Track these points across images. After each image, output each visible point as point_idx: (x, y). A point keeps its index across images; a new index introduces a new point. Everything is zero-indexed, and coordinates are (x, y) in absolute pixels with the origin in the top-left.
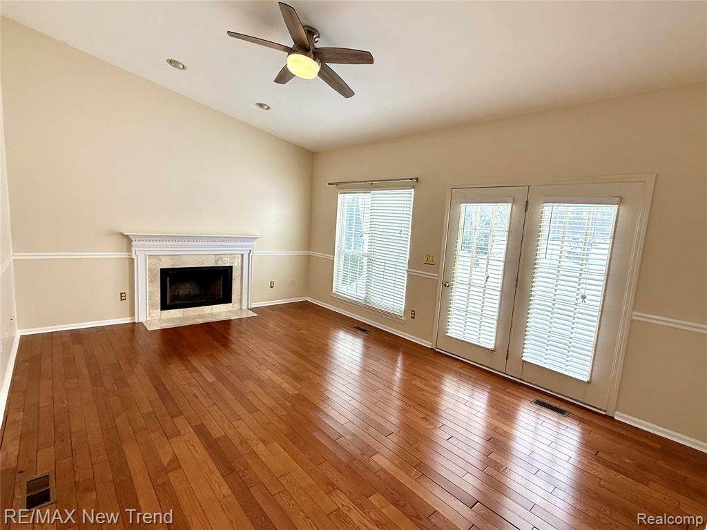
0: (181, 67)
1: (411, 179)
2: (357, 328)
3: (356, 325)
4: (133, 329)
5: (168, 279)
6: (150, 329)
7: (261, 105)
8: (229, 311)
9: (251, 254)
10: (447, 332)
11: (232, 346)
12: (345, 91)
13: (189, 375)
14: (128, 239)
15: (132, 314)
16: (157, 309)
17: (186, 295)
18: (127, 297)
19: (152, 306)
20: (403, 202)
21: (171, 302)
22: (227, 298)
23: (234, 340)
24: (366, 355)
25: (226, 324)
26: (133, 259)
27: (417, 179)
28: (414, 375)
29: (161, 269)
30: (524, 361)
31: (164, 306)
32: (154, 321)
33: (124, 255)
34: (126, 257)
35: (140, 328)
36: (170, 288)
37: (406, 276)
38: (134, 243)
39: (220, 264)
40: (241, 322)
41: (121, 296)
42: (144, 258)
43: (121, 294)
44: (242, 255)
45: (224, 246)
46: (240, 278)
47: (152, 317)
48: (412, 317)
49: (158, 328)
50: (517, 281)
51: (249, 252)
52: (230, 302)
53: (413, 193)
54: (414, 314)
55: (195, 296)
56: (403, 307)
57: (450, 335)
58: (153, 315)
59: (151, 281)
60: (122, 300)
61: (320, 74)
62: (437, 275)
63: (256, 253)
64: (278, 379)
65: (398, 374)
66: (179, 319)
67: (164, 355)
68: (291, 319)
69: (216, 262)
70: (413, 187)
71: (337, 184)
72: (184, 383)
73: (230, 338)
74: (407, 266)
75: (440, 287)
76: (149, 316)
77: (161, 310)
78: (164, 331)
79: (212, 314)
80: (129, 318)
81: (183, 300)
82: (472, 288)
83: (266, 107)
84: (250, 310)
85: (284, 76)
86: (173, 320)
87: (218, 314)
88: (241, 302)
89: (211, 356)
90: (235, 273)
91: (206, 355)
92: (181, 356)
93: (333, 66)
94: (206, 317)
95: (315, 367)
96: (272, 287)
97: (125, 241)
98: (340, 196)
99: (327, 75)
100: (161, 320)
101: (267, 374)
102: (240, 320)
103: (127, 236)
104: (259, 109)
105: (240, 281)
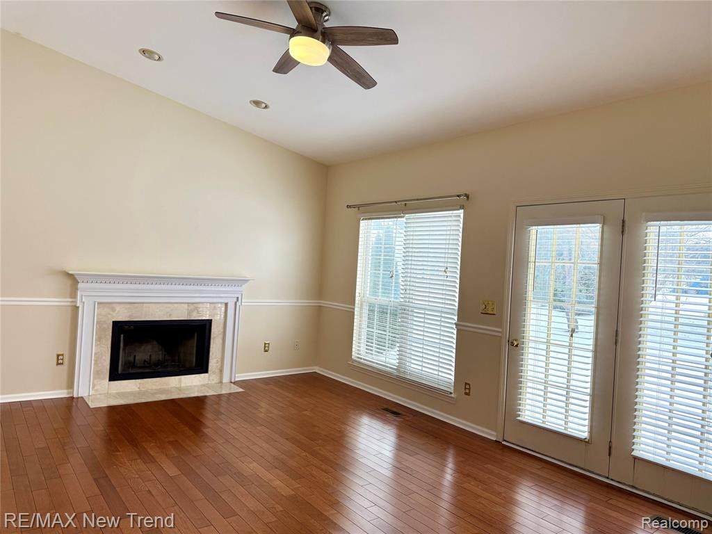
0: (157, 57)
1: (458, 196)
2: (387, 410)
3: (385, 406)
4: (70, 404)
5: (122, 336)
6: (92, 405)
7: (257, 103)
8: (204, 385)
9: (238, 304)
10: (519, 416)
11: (206, 431)
12: (365, 80)
13: (143, 467)
14: (73, 279)
15: (70, 385)
16: (104, 379)
17: (145, 361)
18: (66, 361)
19: (98, 374)
20: (449, 228)
21: (123, 370)
22: (201, 366)
23: (208, 423)
24: (400, 448)
25: (199, 402)
26: (78, 307)
27: (467, 196)
28: (468, 475)
29: (113, 322)
30: (635, 458)
31: (115, 375)
32: (98, 396)
33: (67, 301)
34: (69, 304)
35: (79, 405)
36: (124, 349)
37: (455, 332)
38: (80, 285)
39: (195, 317)
40: (220, 400)
41: (58, 359)
42: (93, 305)
43: (58, 356)
44: (226, 304)
45: (201, 291)
46: (221, 336)
47: (97, 390)
48: (466, 394)
49: (104, 404)
50: (616, 336)
51: (235, 300)
52: (206, 371)
53: (462, 215)
54: (469, 389)
55: (158, 363)
56: (453, 378)
57: (524, 420)
58: (98, 387)
59: (99, 339)
60: (58, 364)
61: (330, 59)
62: (500, 330)
63: (245, 301)
64: (266, 475)
65: (449, 476)
66: (132, 393)
67: (110, 439)
68: (290, 395)
69: (189, 314)
70: (462, 207)
71: (358, 207)
72: (137, 476)
73: (204, 421)
74: (456, 318)
75: (506, 348)
76: (93, 388)
77: (110, 380)
78: (112, 409)
79: (180, 389)
80: (66, 391)
81: (140, 367)
82: (552, 348)
83: (264, 105)
84: (234, 383)
85: (286, 64)
86: (123, 395)
87: (189, 388)
88: (221, 371)
89: (176, 444)
90: (216, 331)
91: (170, 442)
92: (134, 442)
93: (348, 49)
94: (171, 392)
95: (322, 461)
96: (266, 351)
97: (69, 282)
98: (363, 224)
99: (340, 61)
100: (108, 395)
101: (251, 467)
102: (219, 396)
103: (72, 275)
104: (254, 107)
105: (221, 341)
